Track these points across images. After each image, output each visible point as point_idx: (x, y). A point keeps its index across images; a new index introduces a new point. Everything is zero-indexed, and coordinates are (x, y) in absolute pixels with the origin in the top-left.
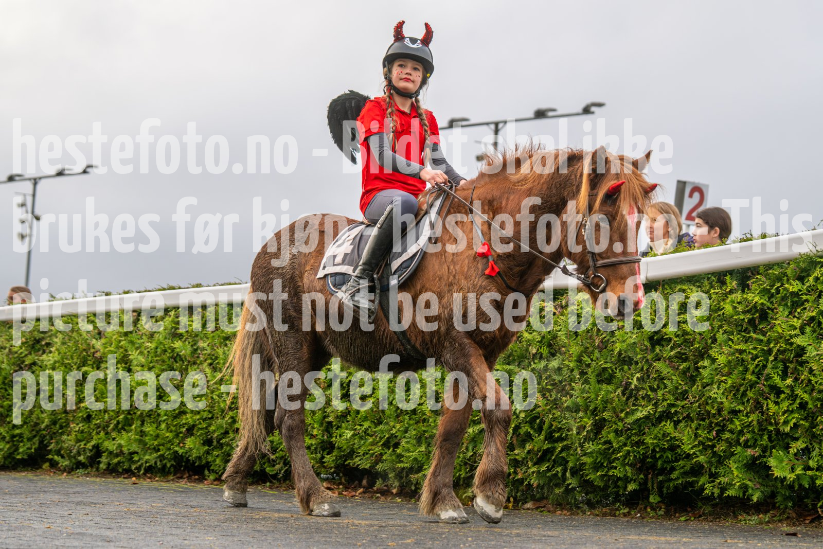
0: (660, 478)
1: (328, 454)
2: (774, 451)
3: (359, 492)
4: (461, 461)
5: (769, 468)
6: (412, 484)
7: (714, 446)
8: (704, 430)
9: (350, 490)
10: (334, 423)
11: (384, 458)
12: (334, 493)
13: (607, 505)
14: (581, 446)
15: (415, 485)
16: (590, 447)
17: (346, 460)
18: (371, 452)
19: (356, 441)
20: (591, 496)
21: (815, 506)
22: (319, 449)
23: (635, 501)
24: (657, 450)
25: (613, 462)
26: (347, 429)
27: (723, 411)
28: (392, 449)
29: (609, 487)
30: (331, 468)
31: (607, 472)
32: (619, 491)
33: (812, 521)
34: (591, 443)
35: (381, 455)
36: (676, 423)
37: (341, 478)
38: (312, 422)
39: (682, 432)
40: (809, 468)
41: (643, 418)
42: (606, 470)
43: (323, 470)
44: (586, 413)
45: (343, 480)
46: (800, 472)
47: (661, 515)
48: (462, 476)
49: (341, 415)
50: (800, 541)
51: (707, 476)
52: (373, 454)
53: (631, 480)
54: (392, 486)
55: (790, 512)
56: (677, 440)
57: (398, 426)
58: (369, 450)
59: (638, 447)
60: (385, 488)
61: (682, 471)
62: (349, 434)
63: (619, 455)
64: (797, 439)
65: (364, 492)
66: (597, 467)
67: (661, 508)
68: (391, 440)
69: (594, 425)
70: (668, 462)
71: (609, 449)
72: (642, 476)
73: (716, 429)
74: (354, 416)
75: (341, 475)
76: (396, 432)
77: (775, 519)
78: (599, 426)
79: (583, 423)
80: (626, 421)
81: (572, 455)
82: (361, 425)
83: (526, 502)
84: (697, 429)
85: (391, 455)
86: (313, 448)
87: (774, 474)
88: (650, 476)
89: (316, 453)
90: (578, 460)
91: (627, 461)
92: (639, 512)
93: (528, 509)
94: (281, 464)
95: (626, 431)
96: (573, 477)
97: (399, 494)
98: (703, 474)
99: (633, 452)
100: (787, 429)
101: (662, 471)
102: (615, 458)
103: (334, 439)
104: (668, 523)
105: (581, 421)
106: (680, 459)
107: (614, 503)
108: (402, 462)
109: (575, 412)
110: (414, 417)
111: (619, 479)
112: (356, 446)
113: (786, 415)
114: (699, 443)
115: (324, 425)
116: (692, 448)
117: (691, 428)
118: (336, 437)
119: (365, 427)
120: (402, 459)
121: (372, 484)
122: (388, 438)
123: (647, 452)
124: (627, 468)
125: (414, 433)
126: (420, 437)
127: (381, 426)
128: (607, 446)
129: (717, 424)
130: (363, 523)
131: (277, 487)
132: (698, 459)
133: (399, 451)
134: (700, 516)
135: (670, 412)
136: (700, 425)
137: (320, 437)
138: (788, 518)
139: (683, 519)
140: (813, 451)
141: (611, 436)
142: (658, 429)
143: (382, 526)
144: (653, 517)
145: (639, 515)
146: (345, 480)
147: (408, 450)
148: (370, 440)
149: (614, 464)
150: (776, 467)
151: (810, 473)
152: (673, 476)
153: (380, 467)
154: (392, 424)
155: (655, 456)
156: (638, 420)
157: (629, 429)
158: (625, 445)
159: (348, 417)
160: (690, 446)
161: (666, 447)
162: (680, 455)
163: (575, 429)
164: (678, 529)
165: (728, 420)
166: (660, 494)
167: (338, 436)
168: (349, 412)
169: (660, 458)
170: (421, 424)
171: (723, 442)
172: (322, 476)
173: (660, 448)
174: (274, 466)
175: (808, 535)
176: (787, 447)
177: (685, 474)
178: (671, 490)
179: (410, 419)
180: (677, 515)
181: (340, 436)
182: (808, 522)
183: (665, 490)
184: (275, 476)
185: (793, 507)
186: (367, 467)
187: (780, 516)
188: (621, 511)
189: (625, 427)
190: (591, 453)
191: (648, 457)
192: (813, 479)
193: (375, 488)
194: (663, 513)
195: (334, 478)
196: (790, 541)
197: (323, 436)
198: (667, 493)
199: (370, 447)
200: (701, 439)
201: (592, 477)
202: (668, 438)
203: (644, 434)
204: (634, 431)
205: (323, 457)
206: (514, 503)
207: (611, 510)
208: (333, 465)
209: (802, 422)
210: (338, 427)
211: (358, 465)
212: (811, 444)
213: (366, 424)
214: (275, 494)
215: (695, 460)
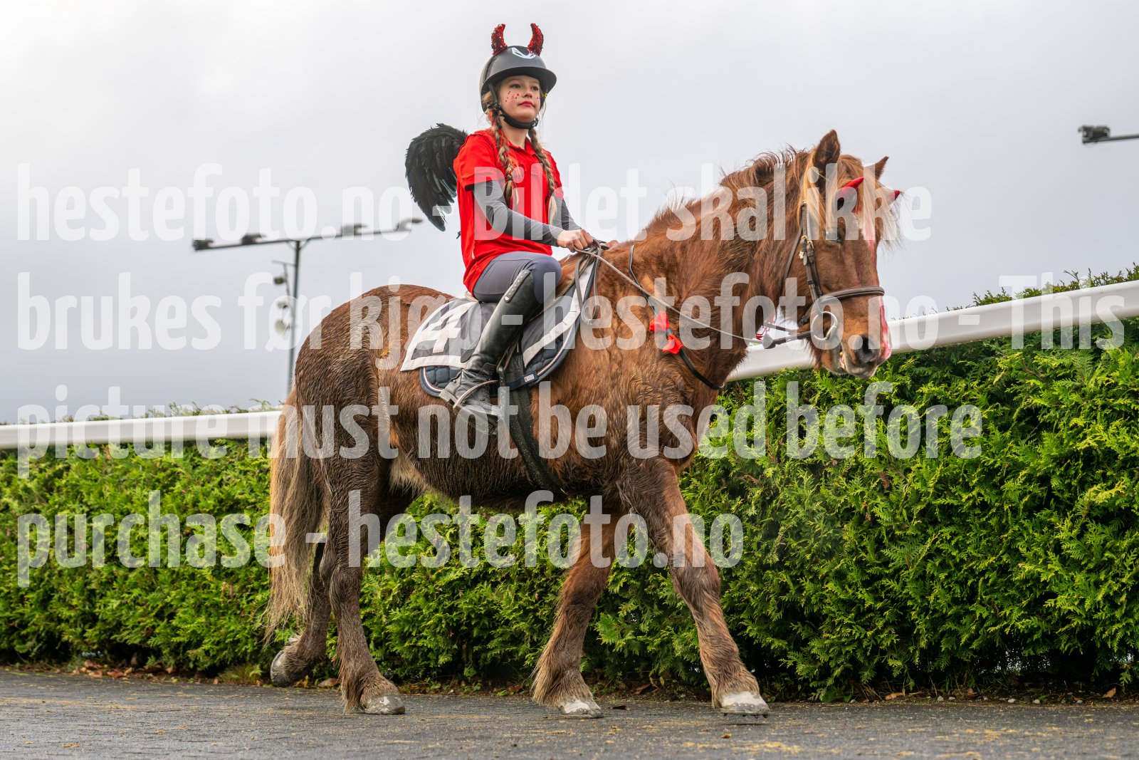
0: (476, 648)
1: (90, 628)
2: (602, 614)
3: (127, 672)
4: (248, 633)
5: (597, 633)
6: (190, 661)
7: (536, 610)
8: (526, 592)
9: (116, 670)
10: (98, 591)
11: (157, 631)
12: (97, 674)
13: (417, 680)
14: (387, 613)
15: (194, 662)
16: (397, 614)
17: (111, 635)
18: (142, 624)
19: (124, 612)
20: (397, 671)
21: (646, 674)
22: (79, 622)
23: (448, 675)
24: (473, 616)
25: (423, 630)
26: (113, 598)
27: (546, 570)
28: (166, 620)
29: (418, 659)
30: (94, 644)
31: (416, 642)
32: (429, 664)
33: (643, 692)
34: (398, 609)
35: (154, 627)
36: (495, 585)
37: (105, 656)
38: (71, 590)
39: (500, 595)
40: (640, 633)
41: (457, 580)
42: (414, 640)
43: (84, 647)
44: (393, 575)
45: (109, 659)
46: (630, 638)
47: (477, 691)
48: (249, 651)
49: (106, 582)
50: (628, 715)
51: (529, 645)
52: (144, 627)
53: (443, 651)
54: (166, 664)
55: (620, 682)
56: (495, 605)
57: (174, 593)
58: (139, 622)
59: (451, 614)
60: (159, 666)
61: (500, 639)
62: (115, 603)
63: (429, 623)
64: (627, 600)
65: (133, 672)
66: (404, 637)
67: (477, 683)
68: (165, 610)
69: (401, 589)
70: (484, 629)
71: (418, 615)
72: (455, 646)
73: (538, 591)
74: (121, 583)
75: (106, 652)
76: (172, 601)
77: (603, 691)
78: (406, 591)
79: (388, 587)
80: (437, 583)
81: (375, 623)
82: (129, 593)
83: (323, 680)
84: (517, 592)
85: (165, 628)
86: (72, 621)
87: (601, 641)
88: (464, 646)
89: (76, 627)
90: (383, 629)
91: (438, 630)
92: (452, 688)
93: (326, 687)
94: (34, 641)
95: (438, 595)
96: (378, 649)
97: (175, 674)
98: (523, 643)
99: (446, 619)
100: (617, 589)
101: (479, 640)
102: (425, 626)
103: (97, 610)
104: (483, 699)
105: (386, 585)
106: (498, 625)
107: (424, 677)
108: (178, 635)
109: (380, 574)
110: (192, 582)
111: (430, 650)
112: (124, 618)
113: (615, 573)
114: (519, 607)
115: (86, 593)
116: (511, 613)
117: (510, 590)
118: (100, 607)
119: (134, 595)
120: (178, 632)
121: (142, 663)
122: (162, 608)
123: (461, 619)
124: (439, 637)
125: (192, 601)
126: (199, 606)
127: (153, 594)
128: (416, 612)
129: (540, 586)
130: (128, 707)
131: (29, 668)
132: (518, 625)
133: (174, 623)
134: (521, 690)
135: (487, 573)
136: (520, 586)
137: (80, 607)
138: (617, 689)
139: (500, 694)
140: (644, 613)
141: (421, 600)
142: (473, 592)
143: (151, 712)
144: (468, 693)
145: (452, 691)
146: (111, 658)
147: (185, 622)
148: (140, 610)
149: (424, 634)
150: (604, 632)
151: (641, 638)
152: (490, 646)
153: (152, 642)
154: (166, 591)
155: (470, 623)
156: (450, 583)
157: (441, 593)
158: (436, 611)
159: (115, 584)
160: (510, 611)
161: (483, 612)
162: (498, 621)
163: (379, 594)
164: (494, 706)
165: (551, 581)
166: (476, 666)
167: (102, 607)
168: (116, 577)
169: (475, 625)
170: (200, 591)
171: (546, 606)
172: (83, 654)
173: (476, 614)
174: (24, 643)
175: (637, 708)
176: (615, 611)
177: (504, 643)
178: (489, 661)
179: (188, 585)
180: (495, 690)
181: (105, 606)
182: (638, 693)
183: (481, 662)
184: (26, 655)
185: (623, 677)
186: (136, 642)
187: (609, 687)
188: (432, 688)
189: (436, 590)
190: (398, 621)
191: (462, 625)
192: (644, 645)
193: (146, 667)
194: (479, 688)
195: (98, 656)
196: (617, 715)
197: (84, 607)
198: (484, 666)
199: (140, 619)
200: (521, 602)
201: (398, 649)
202: (485, 602)
203: (458, 598)
204: (446, 595)
205: (84, 632)
206: (309, 680)
207: (421, 686)
208: (95, 641)
209: (632, 581)
210: (102, 596)
211: (126, 640)
212: (642, 606)
213: (136, 592)
214: (25, 677)
215: (514, 627)
